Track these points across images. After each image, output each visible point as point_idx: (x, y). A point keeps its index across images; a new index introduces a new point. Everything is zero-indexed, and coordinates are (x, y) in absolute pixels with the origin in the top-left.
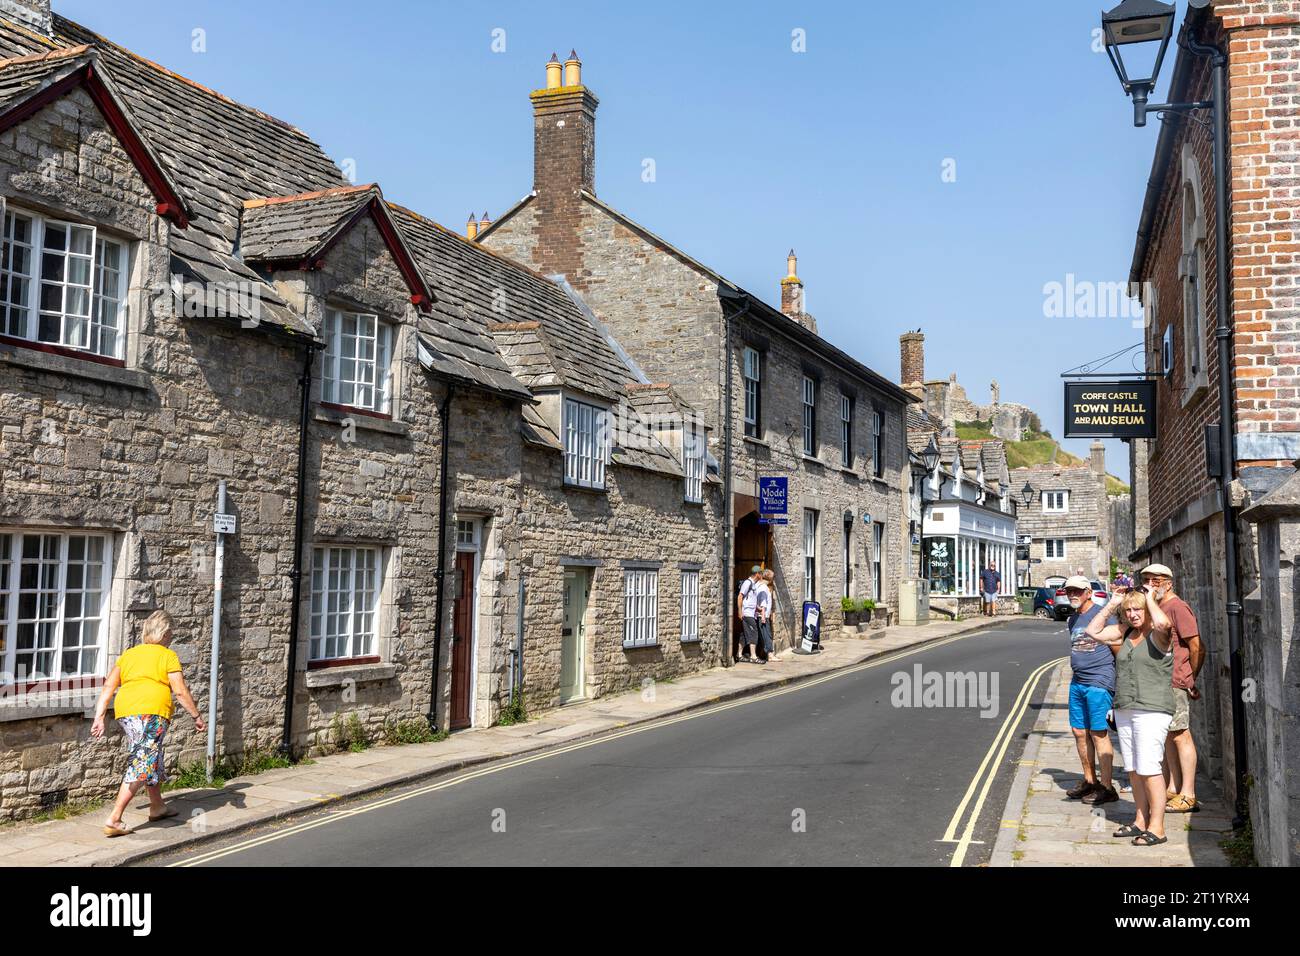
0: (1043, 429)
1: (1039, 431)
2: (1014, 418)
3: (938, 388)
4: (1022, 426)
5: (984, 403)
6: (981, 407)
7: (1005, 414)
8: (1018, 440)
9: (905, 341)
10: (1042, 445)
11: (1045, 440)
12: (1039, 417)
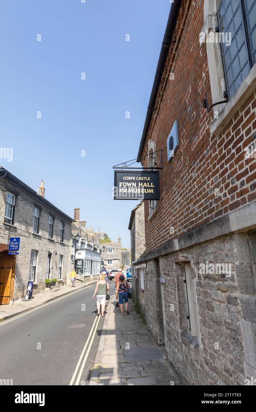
0: (108, 237)
1: (107, 238)
2: (102, 235)
3: (84, 223)
4: (104, 236)
5: (97, 231)
6: (96, 232)
7: (101, 234)
8: (103, 239)
9: (75, 210)
10: (108, 240)
11: (108, 239)
12: (108, 235)
